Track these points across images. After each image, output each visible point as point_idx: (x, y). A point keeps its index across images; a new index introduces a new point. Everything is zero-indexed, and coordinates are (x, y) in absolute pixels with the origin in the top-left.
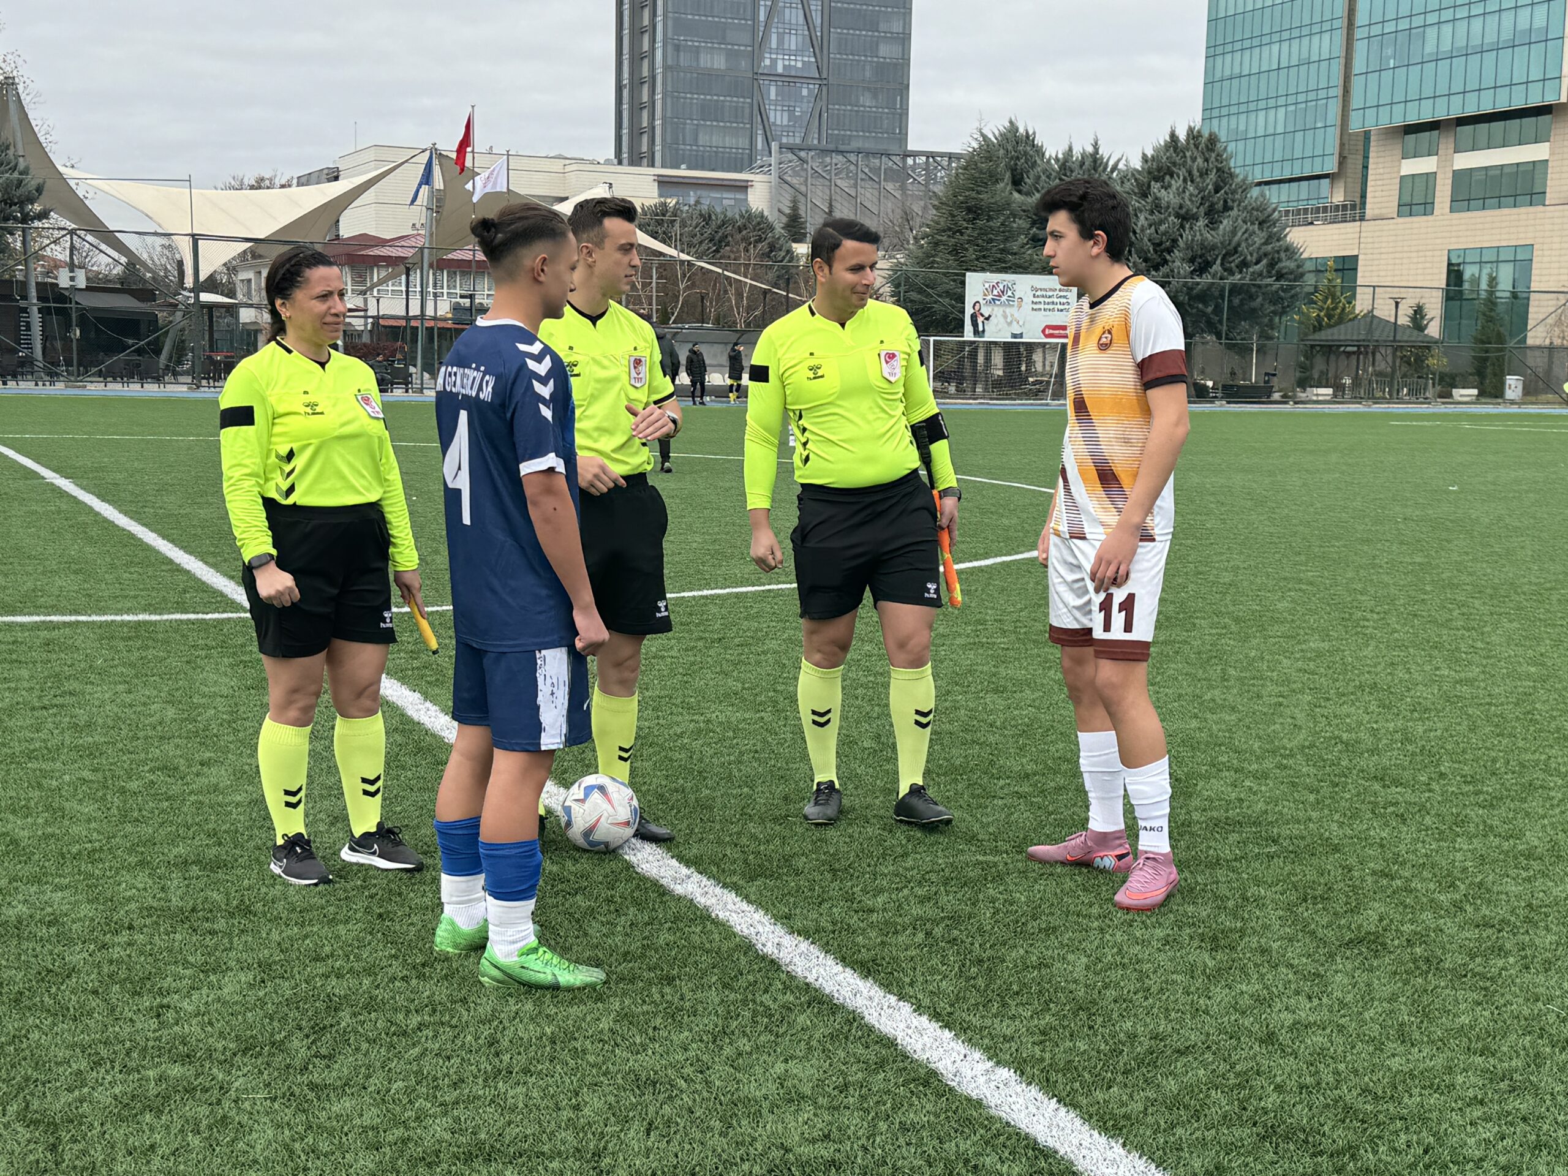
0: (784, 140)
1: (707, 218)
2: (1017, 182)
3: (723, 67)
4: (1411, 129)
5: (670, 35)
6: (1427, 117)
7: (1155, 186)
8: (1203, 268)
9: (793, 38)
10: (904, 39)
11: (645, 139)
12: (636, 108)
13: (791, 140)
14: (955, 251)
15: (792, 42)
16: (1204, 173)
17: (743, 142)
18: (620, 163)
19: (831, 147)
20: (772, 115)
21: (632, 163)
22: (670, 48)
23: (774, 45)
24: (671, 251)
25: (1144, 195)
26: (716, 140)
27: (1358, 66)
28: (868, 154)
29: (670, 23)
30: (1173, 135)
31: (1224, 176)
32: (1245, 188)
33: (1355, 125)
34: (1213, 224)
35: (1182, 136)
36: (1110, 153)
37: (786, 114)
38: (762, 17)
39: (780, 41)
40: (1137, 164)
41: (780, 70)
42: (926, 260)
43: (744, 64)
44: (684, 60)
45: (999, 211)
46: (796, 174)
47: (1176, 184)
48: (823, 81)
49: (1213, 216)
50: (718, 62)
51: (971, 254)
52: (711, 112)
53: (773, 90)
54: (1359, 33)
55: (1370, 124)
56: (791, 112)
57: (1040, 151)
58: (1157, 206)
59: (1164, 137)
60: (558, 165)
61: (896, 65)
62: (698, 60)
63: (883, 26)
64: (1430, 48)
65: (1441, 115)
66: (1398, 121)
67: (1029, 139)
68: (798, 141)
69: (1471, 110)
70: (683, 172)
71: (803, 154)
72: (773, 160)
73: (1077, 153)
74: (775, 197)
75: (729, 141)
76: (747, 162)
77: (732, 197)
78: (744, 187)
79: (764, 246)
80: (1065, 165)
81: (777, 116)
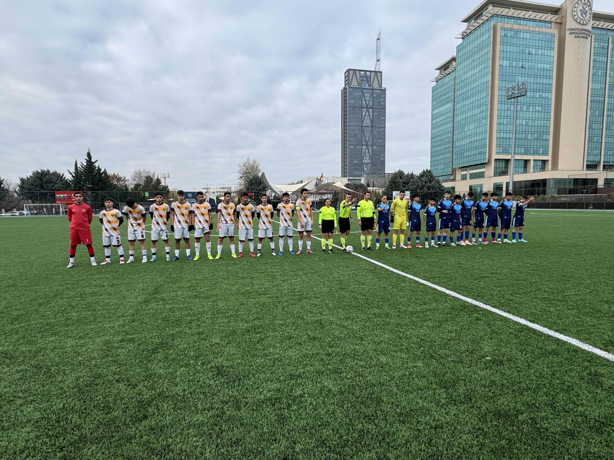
0: (366, 172)
1: (355, 185)
2: (401, 178)
4: (462, 167)
5: (349, 159)
6: (465, 165)
7: (421, 178)
8: (429, 189)
10: (384, 157)
11: (346, 173)
12: (344, 169)
14: (391, 188)
15: (367, 158)
16: (429, 176)
17: (360, 173)
18: (342, 177)
19: (374, 173)
21: (344, 177)
23: (365, 159)
25: (420, 179)
26: (356, 173)
27: (454, 158)
28: (379, 174)
30: (424, 171)
31: (432, 176)
32: (435, 177)
33: (454, 167)
34: (430, 183)
35: (425, 170)
36: (415, 173)
38: (363, 155)
40: (419, 175)
41: (366, 162)
42: (387, 190)
43: (360, 162)
44: (351, 162)
45: (398, 182)
46: (368, 177)
47: (424, 177)
48: (372, 164)
49: (430, 182)
50: (356, 162)
51: (394, 189)
52: (356, 169)
53: (365, 165)
54: (454, 153)
55: (456, 167)
56: (367, 168)
57: (404, 173)
58: (422, 181)
59: (423, 171)
60: (333, 178)
61: (383, 161)
62: (353, 162)
63: (381, 155)
64: (465, 155)
65: (467, 165)
66: (461, 166)
67: (402, 172)
68: (368, 172)
69: (472, 164)
70: (351, 178)
71: (369, 174)
72: (365, 176)
73: (410, 173)
74: (365, 181)
75: (358, 173)
76: (361, 176)
77: (358, 181)
78: (360, 180)
79: (363, 188)
80: (408, 175)
81: (365, 169)
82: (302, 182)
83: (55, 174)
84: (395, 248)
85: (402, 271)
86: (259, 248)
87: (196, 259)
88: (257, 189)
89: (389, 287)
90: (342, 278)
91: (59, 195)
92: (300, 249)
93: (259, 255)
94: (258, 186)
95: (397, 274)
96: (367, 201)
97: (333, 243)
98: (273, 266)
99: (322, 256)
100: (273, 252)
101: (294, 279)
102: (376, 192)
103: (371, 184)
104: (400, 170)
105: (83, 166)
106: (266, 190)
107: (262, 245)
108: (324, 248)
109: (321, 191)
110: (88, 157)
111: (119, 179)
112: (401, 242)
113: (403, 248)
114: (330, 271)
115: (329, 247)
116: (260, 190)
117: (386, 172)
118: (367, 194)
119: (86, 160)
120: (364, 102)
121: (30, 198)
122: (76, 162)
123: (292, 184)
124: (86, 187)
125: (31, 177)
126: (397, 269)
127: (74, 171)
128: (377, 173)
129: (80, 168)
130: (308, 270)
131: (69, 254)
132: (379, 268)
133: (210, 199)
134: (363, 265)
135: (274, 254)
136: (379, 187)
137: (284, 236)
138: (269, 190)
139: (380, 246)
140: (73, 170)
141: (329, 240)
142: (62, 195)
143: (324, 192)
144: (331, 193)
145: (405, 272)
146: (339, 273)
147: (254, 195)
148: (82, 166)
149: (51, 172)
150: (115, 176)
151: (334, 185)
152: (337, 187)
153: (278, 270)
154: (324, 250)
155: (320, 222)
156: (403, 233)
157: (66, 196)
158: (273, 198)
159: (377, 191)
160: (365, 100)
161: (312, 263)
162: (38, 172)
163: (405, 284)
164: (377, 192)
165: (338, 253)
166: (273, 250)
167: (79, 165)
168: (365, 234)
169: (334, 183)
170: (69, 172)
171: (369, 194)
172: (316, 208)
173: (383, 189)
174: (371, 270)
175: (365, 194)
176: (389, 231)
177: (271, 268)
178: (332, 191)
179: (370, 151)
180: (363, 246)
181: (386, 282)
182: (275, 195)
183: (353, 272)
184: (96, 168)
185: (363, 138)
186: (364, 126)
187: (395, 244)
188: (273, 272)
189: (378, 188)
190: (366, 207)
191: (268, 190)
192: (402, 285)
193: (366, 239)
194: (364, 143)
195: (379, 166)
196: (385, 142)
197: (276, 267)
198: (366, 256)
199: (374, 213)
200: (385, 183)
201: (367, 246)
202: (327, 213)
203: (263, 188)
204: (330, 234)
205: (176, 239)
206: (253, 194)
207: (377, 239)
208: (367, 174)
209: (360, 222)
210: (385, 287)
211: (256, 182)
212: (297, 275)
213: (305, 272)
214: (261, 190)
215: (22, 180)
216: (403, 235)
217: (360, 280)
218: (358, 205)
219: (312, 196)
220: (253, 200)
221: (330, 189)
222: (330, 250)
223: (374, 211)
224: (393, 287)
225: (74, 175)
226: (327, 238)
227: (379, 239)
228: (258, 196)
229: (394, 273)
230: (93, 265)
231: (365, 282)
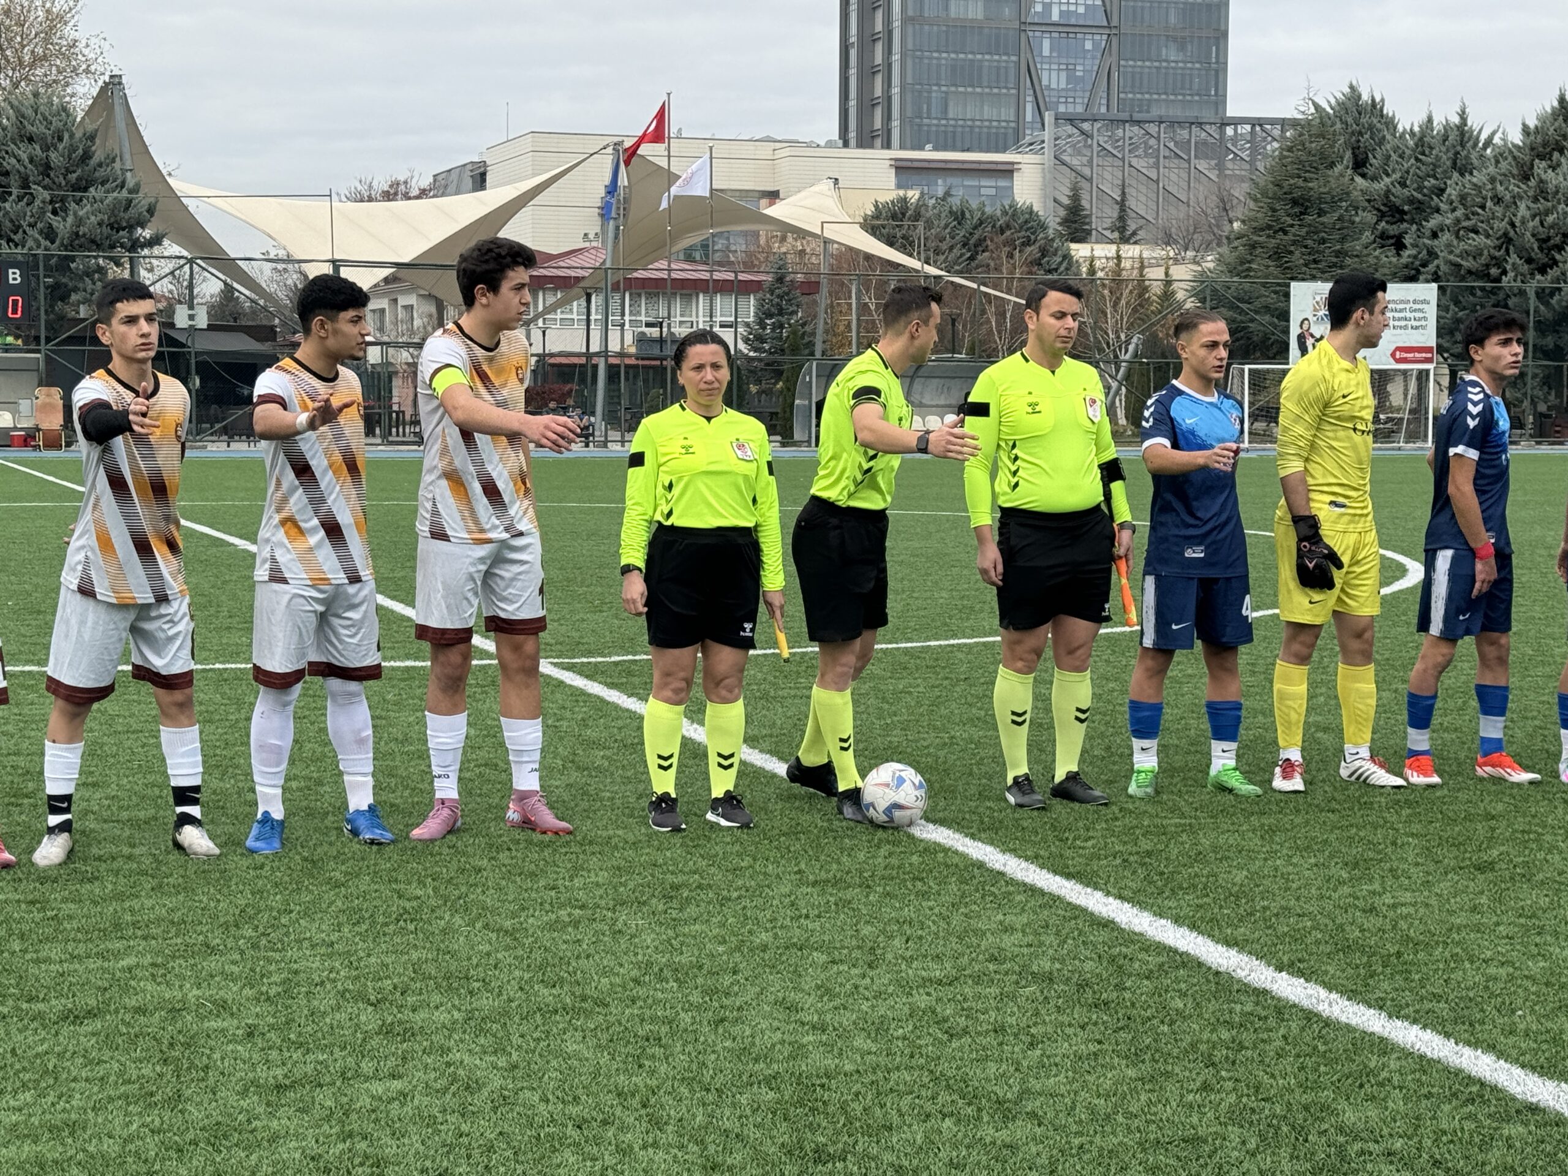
0: (1061, 109)
1: (959, 217)
2: (1360, 164)
3: (980, 17)
7: (1540, 166)
11: (878, 112)
13: (1071, 108)
14: (1277, 255)
17: (1008, 113)
18: (846, 144)
19: (1124, 115)
20: (1045, 75)
21: (861, 144)
24: (914, 263)
25: (1526, 177)
26: (971, 112)
36: (1481, 122)
37: (1063, 76)
40: (1516, 137)
41: (1055, 16)
42: (1240, 268)
43: (1007, 11)
44: (929, 7)
46: (1078, 153)
48: (1112, 31)
50: (974, 10)
51: (1298, 257)
52: (965, 75)
53: (1046, 44)
56: (1070, 72)
57: (1390, 123)
58: (1542, 192)
60: (768, 151)
62: (947, 7)
67: (1375, 108)
68: (1080, 109)
70: (928, 154)
71: (1086, 126)
72: (1046, 136)
73: (1438, 124)
74: (1049, 185)
75: (988, 112)
76: (1011, 138)
77: (988, 186)
78: (1007, 172)
79: (1029, 251)
80: (1423, 141)
81: (1052, 79)
82: (479, 179)
84: (1296, 784)
86: (52, 788)
88: (49, 234)
92: (445, 789)
93: (51, 850)
94: (58, 205)
96: (1051, 362)
100: (185, 819)
103: (1103, 216)
104: (1355, 92)
108: (666, 782)
109: (659, 269)
112: (1348, 730)
113: (1362, 781)
115: (714, 771)
116: (78, 243)
118: (1054, 299)
123: (388, 196)
128: (1155, 112)
135: (192, 836)
136: (1169, 241)
137: (300, 671)
138: (171, 249)
141: (712, 708)
143: (683, 271)
144: (739, 289)
151: (776, 210)
152: (798, 232)
154: (664, 804)
155: (633, 548)
156: (1367, 657)
158: (203, 322)
159: (1154, 274)
164: (1155, 288)
168: (1029, 663)
169: (774, 196)
171: (1068, 302)
172: (612, 419)
173: (1209, 262)
178: (748, 266)
180: (1018, 765)
182: (228, 291)
187: (1294, 754)
189: (1159, 252)
190: (1045, 422)
191: (157, 241)
199: (1111, 474)
200: (1226, 205)
201: (1047, 769)
202: (699, 460)
203: (116, 226)
204: (725, 656)
207: (1135, 706)
208: (1071, 120)
209: (992, 553)
211: (46, 166)
214: (96, 246)
216: (1368, 673)
219: (573, 308)
221: (739, 247)
222: (719, 805)
223: (1112, 455)
227: (1157, 709)
228: (57, 295)
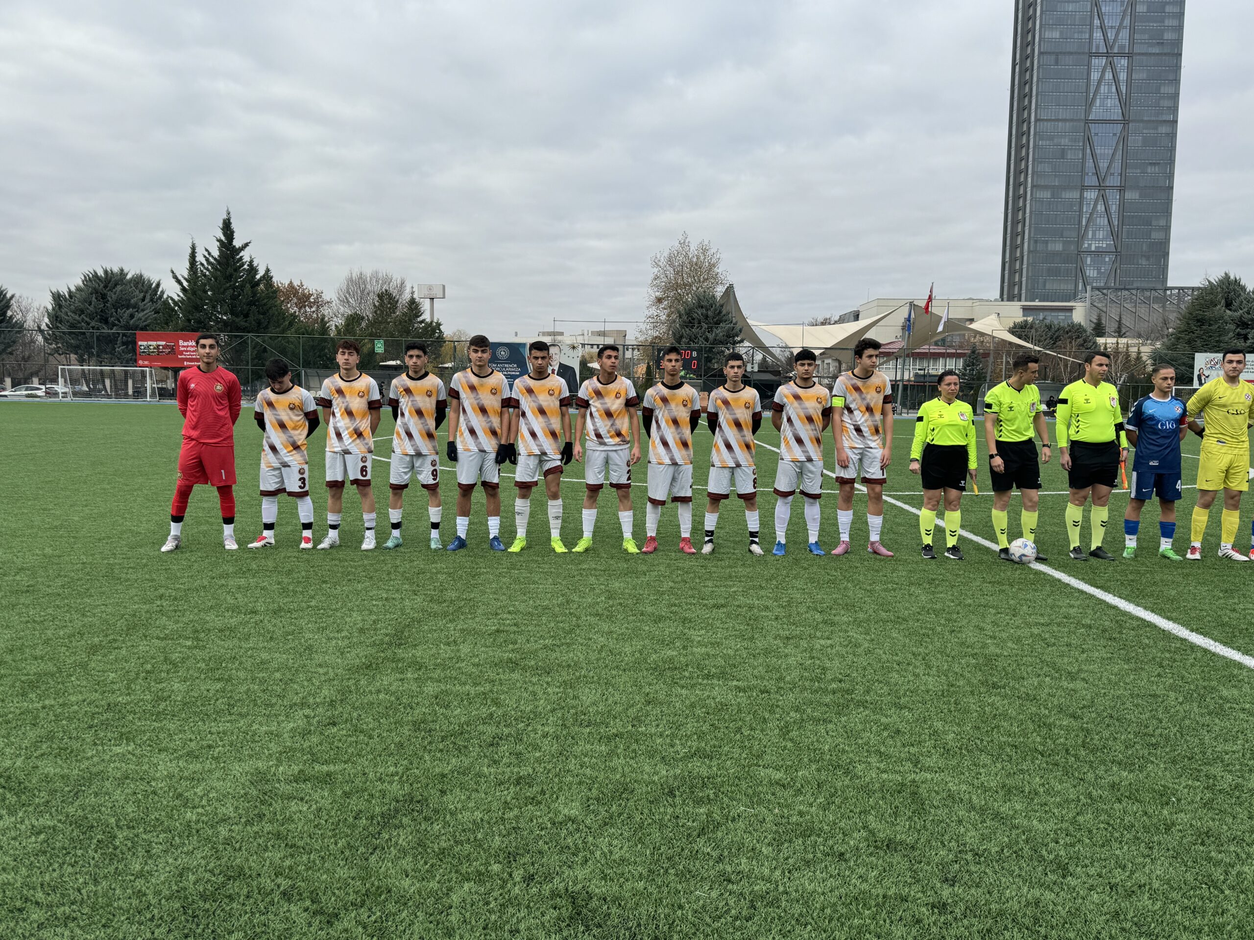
0: (1095, 285)
1: (1049, 327)
2: (1229, 305)
3: (1061, 249)
5: (1032, 235)
9: (1101, 232)
10: (1167, 229)
11: (1016, 288)
12: (1012, 272)
13: (1098, 284)
14: (1189, 342)
15: (1101, 234)
17: (1071, 287)
18: (1002, 300)
19: (1122, 287)
20: (1088, 272)
21: (1008, 300)
22: (1032, 242)
23: (1090, 236)
26: (1055, 286)
28: (1143, 289)
29: (1033, 229)
37: (1096, 271)
38: (1084, 223)
39: (1094, 234)
41: (1093, 249)
42: (1172, 347)
44: (1040, 247)
45: (1217, 321)
46: (1100, 301)
50: (1059, 247)
51: (1197, 344)
52: (1054, 273)
53: (1089, 259)
56: (1099, 270)
60: (969, 303)
61: (1161, 243)
62: (1047, 247)
63: (1154, 223)
67: (1237, 282)
68: (1102, 284)
70: (1037, 303)
71: (1105, 291)
72: (1088, 295)
74: (1087, 315)
75: (1063, 286)
76: (1073, 296)
77: (1062, 315)
78: (1070, 310)
79: (1080, 341)
81: (1091, 273)
82: (856, 317)
83: (139, 281)
84: (1197, 556)
85: (1225, 644)
86: (707, 528)
87: (515, 548)
88: (707, 339)
89: (1172, 695)
90: (993, 649)
91: (145, 343)
92: (845, 537)
93: (707, 548)
94: (710, 329)
95: (1206, 651)
96: (1096, 383)
97: (963, 527)
98: (754, 588)
99: (922, 566)
100: (753, 542)
101: (822, 638)
102: (1127, 355)
103: (1111, 327)
104: (1227, 276)
105: (211, 260)
106: (735, 343)
107: (719, 517)
108: (928, 540)
109: (925, 349)
110: (225, 234)
111: (304, 299)
112: (1224, 536)
113: (1229, 558)
114: (949, 620)
115: (948, 537)
116: (716, 342)
117: (1170, 284)
118: (1098, 359)
119: (219, 241)
120: (1098, 35)
121: (75, 349)
122: (193, 248)
123: (823, 324)
124: (217, 322)
125: (78, 289)
126: (1205, 634)
127: (186, 274)
128: (1135, 285)
129: (202, 264)
130: (871, 612)
131: (169, 510)
132: (1135, 623)
133: (562, 366)
134: (1072, 611)
135: (755, 548)
136: (1139, 336)
137: (792, 493)
138: (747, 344)
139: (1140, 548)
140: (183, 271)
141: (947, 513)
142: (154, 343)
143: (934, 349)
144: (957, 356)
145: (1239, 649)
146: (982, 629)
147: (698, 359)
148: (207, 260)
149: (129, 277)
150: (292, 290)
151: (973, 326)
152: (982, 334)
153: (769, 603)
154: (928, 548)
155: (916, 452)
156: (1235, 507)
157: (165, 347)
158: (756, 369)
159: (1133, 350)
160: (1102, 27)
161: (886, 590)
162: (96, 275)
163: (1235, 692)
164: (1134, 355)
165: (981, 562)
166: (753, 534)
167: (200, 258)
168: (1081, 502)
169: (972, 320)
170: (175, 277)
171: (1104, 360)
172: (904, 405)
173: (1158, 345)
174: (1104, 631)
175: (1089, 360)
176: (1178, 495)
177: (745, 593)
178: (961, 347)
179: (1114, 208)
180: (1075, 542)
181: (1159, 675)
182: (764, 358)
183: (1036, 631)
184: (243, 265)
185: (1090, 163)
186: (1095, 121)
187: (1197, 544)
188: (751, 608)
189: (1135, 341)
190: (1093, 405)
191: (742, 341)
192: (1225, 693)
193: (1087, 519)
194: (1091, 180)
195: (1144, 262)
196: (1171, 176)
197: (762, 593)
198: (1083, 580)
199: (1119, 427)
200: (1165, 322)
201: (1089, 545)
202: (945, 420)
203: (728, 336)
204: (953, 493)
205: (460, 485)
206: (695, 354)
207: (1127, 522)
208: (1098, 289)
209: (1067, 458)
210: (1155, 696)
211: (707, 317)
212: (833, 624)
213: (861, 615)
214: (721, 343)
215: (57, 297)
216: (1237, 514)
217: (1058, 661)
218: (1062, 396)
219: (891, 364)
220: (694, 372)
221: (957, 339)
222: (949, 550)
223: (1120, 420)
224: (1189, 698)
225: (185, 284)
226: (941, 507)
227: (1137, 523)
228: (709, 360)
229: (1193, 647)
230: (227, 547)
231: (1080, 671)
